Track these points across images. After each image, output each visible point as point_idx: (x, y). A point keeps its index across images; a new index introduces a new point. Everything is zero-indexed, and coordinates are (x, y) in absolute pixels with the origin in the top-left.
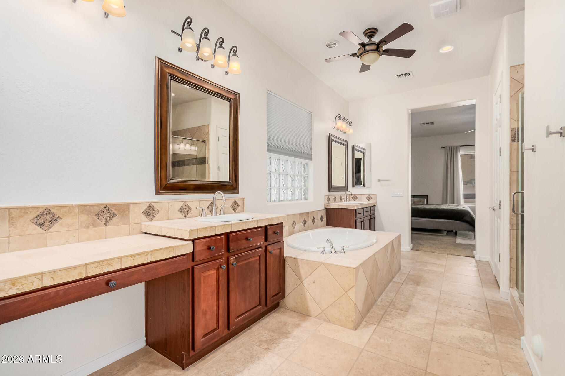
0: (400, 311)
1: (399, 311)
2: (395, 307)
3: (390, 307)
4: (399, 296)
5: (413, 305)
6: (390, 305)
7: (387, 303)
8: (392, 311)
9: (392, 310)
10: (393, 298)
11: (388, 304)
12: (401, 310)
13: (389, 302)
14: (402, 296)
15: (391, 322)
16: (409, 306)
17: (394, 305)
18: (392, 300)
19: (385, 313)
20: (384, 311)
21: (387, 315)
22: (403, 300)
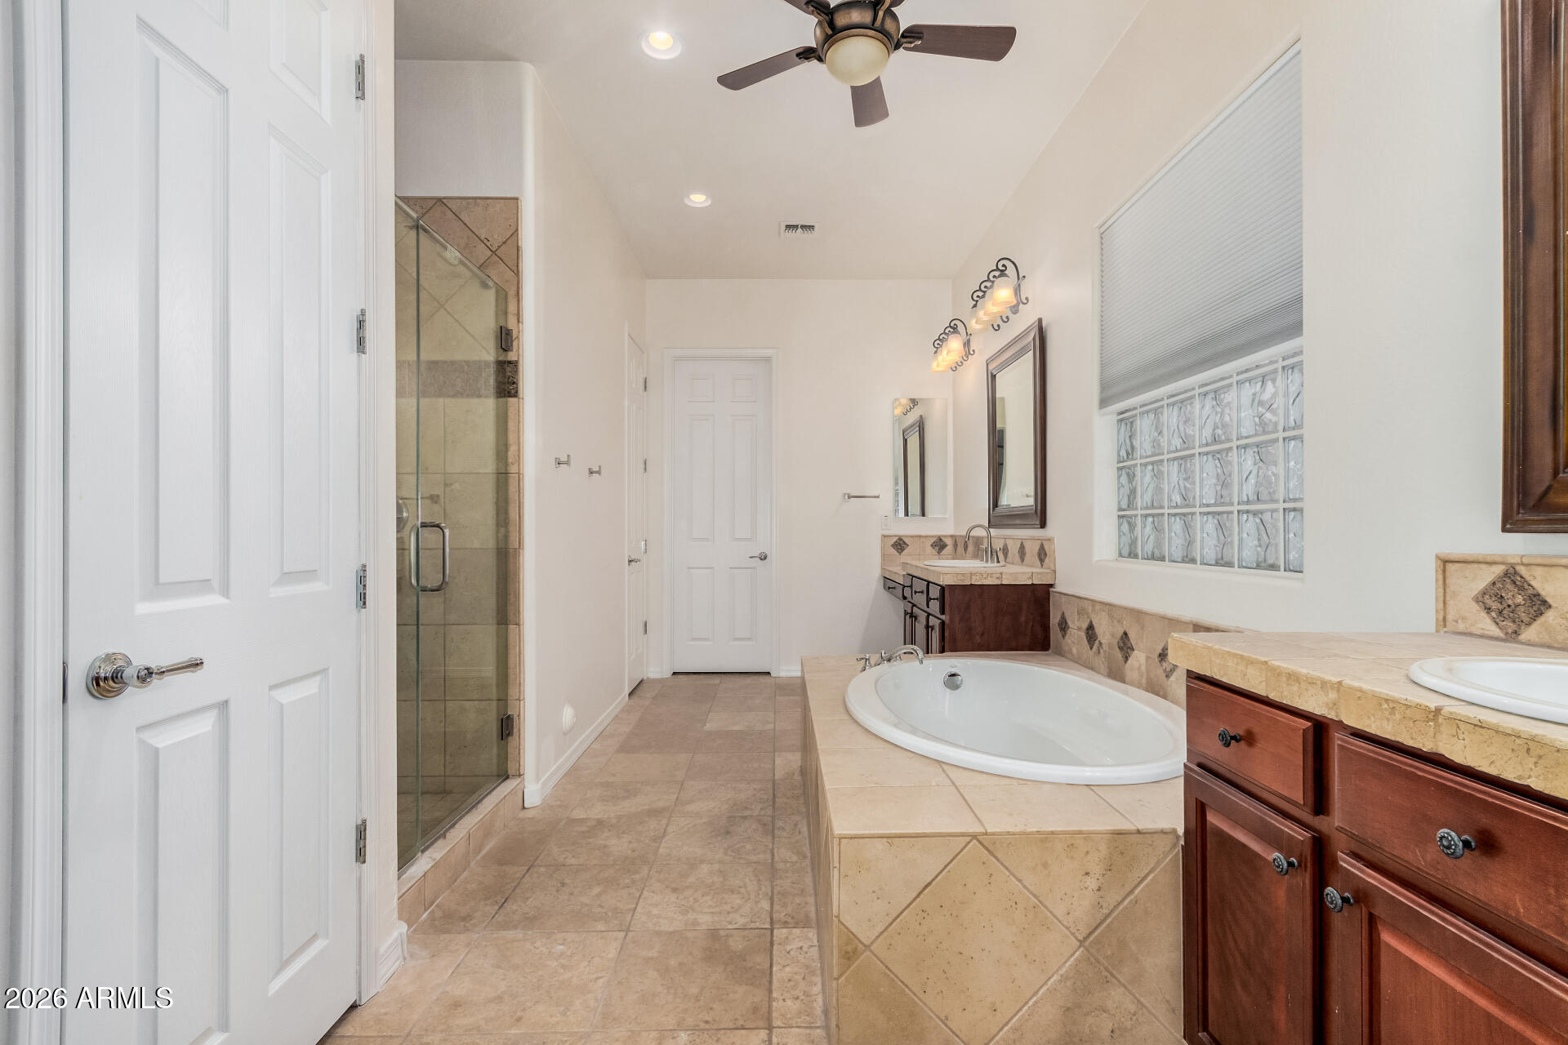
0: (745, 814)
1: (747, 813)
2: (759, 821)
3: (770, 819)
4: (762, 856)
5: (720, 838)
6: (773, 823)
7: (783, 826)
8: (762, 809)
9: (763, 813)
10: (776, 845)
11: (779, 824)
12: (745, 818)
13: (779, 829)
14: (753, 858)
15: (755, 789)
16: (728, 833)
17: (764, 825)
18: (773, 838)
19: (774, 802)
20: (777, 805)
21: (768, 799)
22: (749, 847)
